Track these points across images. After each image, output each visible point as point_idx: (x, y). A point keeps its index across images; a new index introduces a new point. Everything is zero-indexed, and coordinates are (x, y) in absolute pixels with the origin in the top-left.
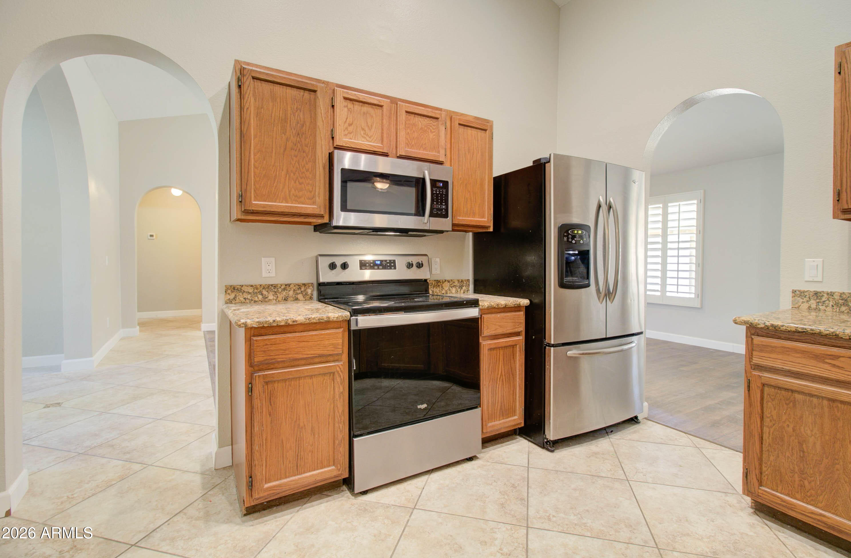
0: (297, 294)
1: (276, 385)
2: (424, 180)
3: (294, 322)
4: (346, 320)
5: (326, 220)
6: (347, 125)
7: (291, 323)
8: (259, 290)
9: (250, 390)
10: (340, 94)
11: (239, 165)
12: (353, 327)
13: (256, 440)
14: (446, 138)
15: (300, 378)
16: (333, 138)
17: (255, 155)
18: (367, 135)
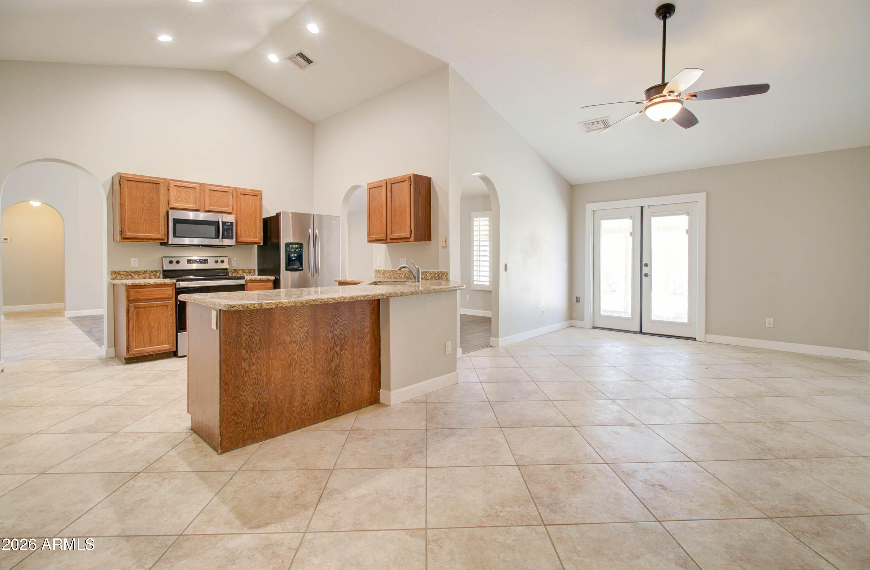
0: (151, 276)
1: (140, 309)
2: (218, 222)
3: (148, 284)
4: (174, 284)
5: (166, 241)
6: (176, 198)
7: (147, 284)
8: (129, 274)
9: (128, 311)
10: (172, 184)
11: (120, 218)
12: (177, 287)
13: (131, 330)
14: (233, 200)
15: (151, 307)
16: (169, 204)
17: (128, 213)
18: (188, 202)
